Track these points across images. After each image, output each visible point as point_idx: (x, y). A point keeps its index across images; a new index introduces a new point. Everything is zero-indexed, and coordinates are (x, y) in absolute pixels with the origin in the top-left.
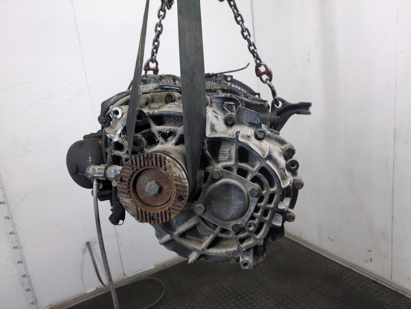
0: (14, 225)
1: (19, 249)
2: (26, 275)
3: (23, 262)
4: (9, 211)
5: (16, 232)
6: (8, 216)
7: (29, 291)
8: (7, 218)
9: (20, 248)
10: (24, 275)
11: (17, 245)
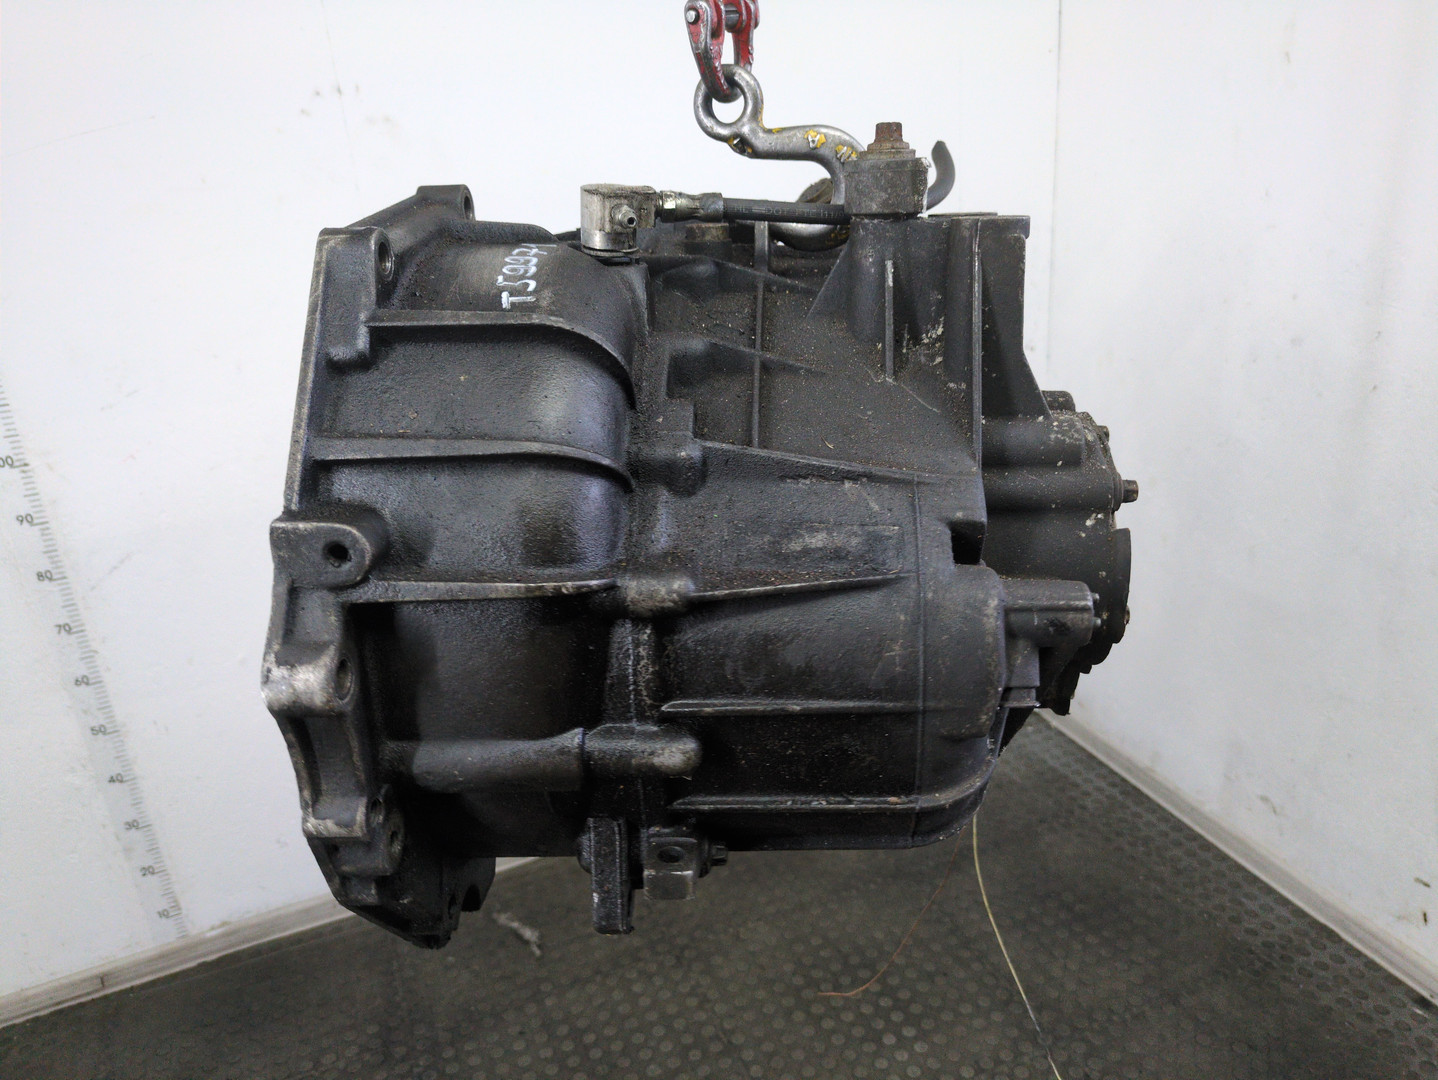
0: (89, 656)
1: (112, 735)
2: (140, 821)
3: (126, 781)
4: (70, 605)
5: (99, 679)
6: (68, 621)
7: (153, 873)
8: (65, 628)
9: (116, 734)
10: (130, 820)
11: (102, 722)
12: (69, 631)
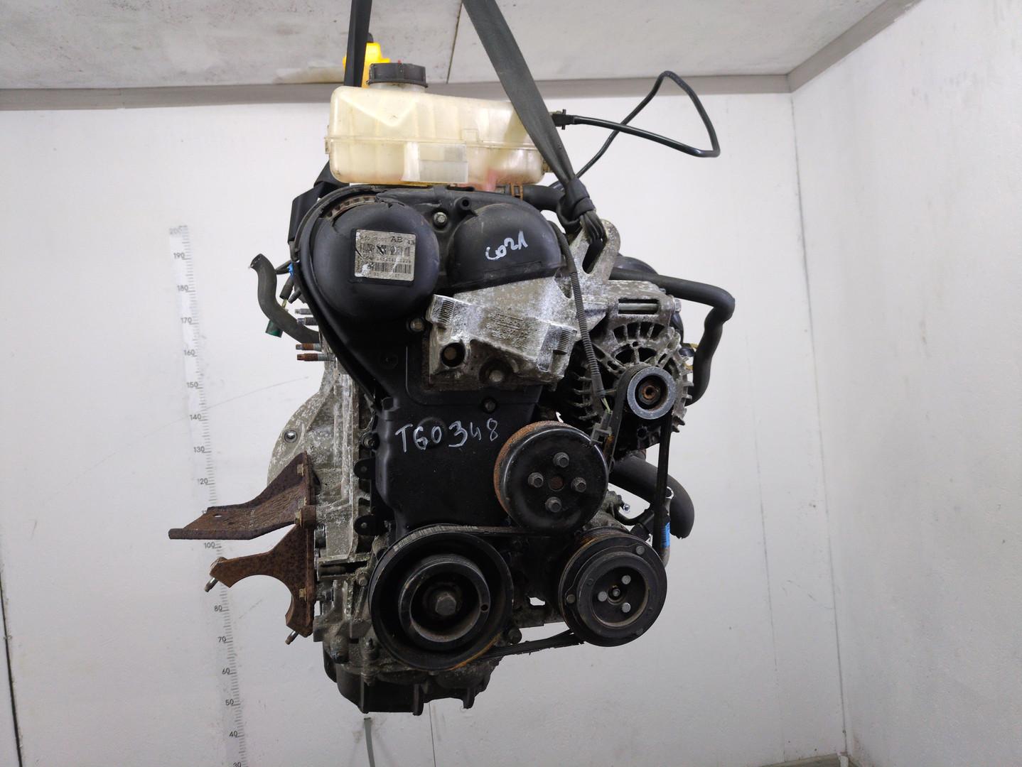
0: (232, 657)
2: (242, 764)
3: (240, 736)
4: (227, 626)
5: (234, 672)
6: (225, 635)
8: (223, 639)
9: (238, 706)
10: (237, 763)
11: (233, 698)
12: (225, 641)
